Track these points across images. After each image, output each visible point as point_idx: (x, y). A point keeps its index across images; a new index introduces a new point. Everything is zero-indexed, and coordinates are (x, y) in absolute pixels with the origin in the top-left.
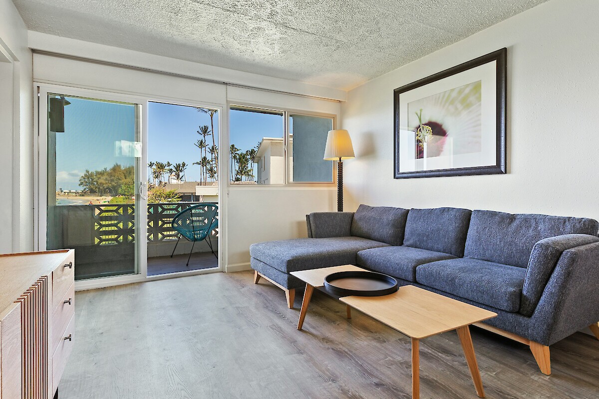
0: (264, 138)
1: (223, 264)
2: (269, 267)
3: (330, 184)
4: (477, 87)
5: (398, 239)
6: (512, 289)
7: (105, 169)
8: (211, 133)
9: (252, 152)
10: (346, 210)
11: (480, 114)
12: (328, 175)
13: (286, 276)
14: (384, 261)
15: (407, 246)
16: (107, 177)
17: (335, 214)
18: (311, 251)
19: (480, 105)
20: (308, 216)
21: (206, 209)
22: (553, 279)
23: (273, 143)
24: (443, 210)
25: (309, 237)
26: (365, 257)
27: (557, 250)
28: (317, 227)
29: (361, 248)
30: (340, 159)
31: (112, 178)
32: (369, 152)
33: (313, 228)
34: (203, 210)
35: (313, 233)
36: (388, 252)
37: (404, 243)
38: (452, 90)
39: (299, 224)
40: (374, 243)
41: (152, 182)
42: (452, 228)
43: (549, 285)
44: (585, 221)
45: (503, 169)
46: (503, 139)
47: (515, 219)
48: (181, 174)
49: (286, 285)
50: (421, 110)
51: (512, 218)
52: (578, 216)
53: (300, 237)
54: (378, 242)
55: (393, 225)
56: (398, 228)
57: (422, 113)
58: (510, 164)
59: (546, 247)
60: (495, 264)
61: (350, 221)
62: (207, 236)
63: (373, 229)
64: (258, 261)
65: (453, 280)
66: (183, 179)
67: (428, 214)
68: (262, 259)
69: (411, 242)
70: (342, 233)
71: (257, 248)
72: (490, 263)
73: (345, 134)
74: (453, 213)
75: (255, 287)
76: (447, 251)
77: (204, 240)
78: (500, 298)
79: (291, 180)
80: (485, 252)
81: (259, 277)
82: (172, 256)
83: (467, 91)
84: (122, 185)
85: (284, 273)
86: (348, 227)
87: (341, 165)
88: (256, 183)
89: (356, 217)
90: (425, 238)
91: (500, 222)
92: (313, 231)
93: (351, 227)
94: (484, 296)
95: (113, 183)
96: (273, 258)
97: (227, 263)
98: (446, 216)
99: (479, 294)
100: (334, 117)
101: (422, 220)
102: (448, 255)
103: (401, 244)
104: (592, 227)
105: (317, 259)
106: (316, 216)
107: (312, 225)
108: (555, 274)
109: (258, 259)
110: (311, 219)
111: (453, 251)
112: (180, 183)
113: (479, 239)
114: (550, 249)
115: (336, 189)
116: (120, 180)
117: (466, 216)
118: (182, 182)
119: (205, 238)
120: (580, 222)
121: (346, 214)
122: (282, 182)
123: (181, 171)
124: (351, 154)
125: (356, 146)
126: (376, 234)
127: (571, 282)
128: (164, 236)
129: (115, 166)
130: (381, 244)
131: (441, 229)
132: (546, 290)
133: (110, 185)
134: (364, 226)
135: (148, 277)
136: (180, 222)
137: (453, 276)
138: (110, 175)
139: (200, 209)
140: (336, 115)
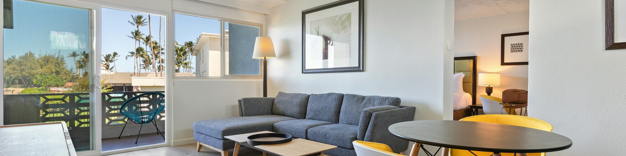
0: (203, 33)
1: (169, 140)
2: (209, 137)
3: (257, 77)
4: (349, 16)
5: (303, 115)
6: (352, 136)
7: (14, 57)
8: (148, 23)
9: (190, 44)
10: (269, 95)
11: (351, 34)
12: (256, 70)
13: (222, 142)
14: (289, 128)
15: (308, 119)
16: (15, 66)
17: (261, 99)
18: (240, 124)
19: (351, 28)
20: (240, 101)
21: (151, 97)
22: (369, 129)
23: (212, 39)
24: (329, 95)
25: (240, 116)
26: (278, 127)
27: (370, 113)
28: (246, 108)
29: (276, 121)
30: (265, 58)
31: (22, 67)
32: (286, 54)
33: (243, 109)
34: (149, 98)
35: (243, 113)
36: (293, 122)
37: (306, 117)
38: (336, 16)
39: (233, 107)
40: (286, 118)
41: (75, 72)
42: (333, 106)
43: (367, 132)
44: (394, 99)
45: (361, 69)
46: (361, 50)
47: (365, 98)
48: (111, 64)
49: (222, 148)
50: (319, 27)
51: (363, 98)
52: (392, 96)
53: (233, 116)
54: (290, 118)
55: (300, 105)
56: (303, 107)
57: (319, 30)
58: (365, 65)
59: (366, 111)
60: (354, 126)
61: (271, 104)
62: (154, 119)
63: (286, 108)
64: (200, 134)
65: (326, 135)
66: (114, 69)
67: (321, 97)
68: (203, 132)
69: (310, 116)
70: (265, 113)
71: (199, 124)
72: (350, 125)
73: (269, 40)
74: (334, 96)
75: (197, 153)
76: (330, 120)
77: (151, 122)
78: (347, 141)
79: (227, 73)
80: (349, 119)
81: (201, 146)
82: (119, 138)
83: (344, 18)
84: (37, 76)
85: (220, 139)
86: (270, 108)
87: (265, 63)
88: (194, 75)
89: (275, 101)
90: (318, 113)
91: (357, 101)
92: (243, 111)
93: (272, 109)
94: (340, 142)
95: (24, 73)
96: (212, 130)
97: (173, 139)
98: (330, 98)
99: (338, 141)
100: (261, 26)
101: (317, 102)
102: (330, 122)
103: (305, 118)
104: (397, 102)
105: (244, 129)
106: (246, 100)
107: (242, 107)
108: (370, 125)
109: (200, 132)
110: (242, 102)
111: (333, 120)
112: (109, 74)
113: (346, 112)
114: (368, 112)
115: (262, 80)
116: (33, 69)
117: (341, 98)
118: (113, 73)
119: (152, 121)
120: (392, 99)
121: (269, 98)
122: (218, 74)
123: (111, 61)
124: (273, 55)
125: (277, 48)
126: (289, 112)
127: (376, 129)
128: (111, 121)
129: (27, 54)
130: (291, 118)
131: (327, 107)
132: (366, 134)
133: (20, 75)
134: (280, 107)
135: (102, 152)
136: (126, 109)
137: (326, 132)
138: (20, 64)
139: (146, 97)
140: (262, 25)
